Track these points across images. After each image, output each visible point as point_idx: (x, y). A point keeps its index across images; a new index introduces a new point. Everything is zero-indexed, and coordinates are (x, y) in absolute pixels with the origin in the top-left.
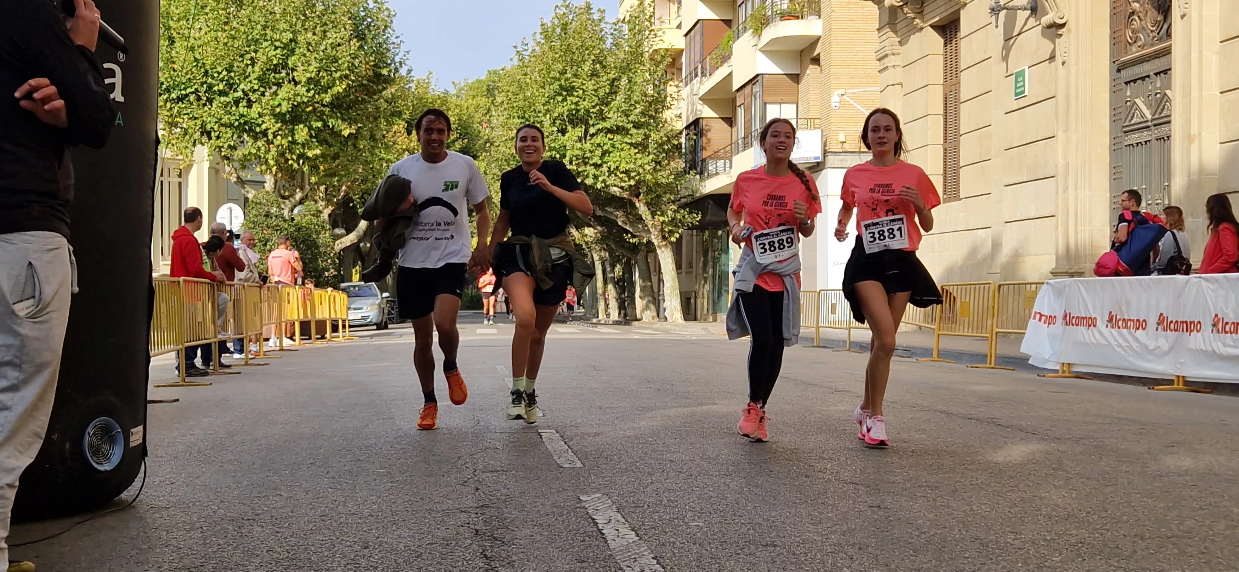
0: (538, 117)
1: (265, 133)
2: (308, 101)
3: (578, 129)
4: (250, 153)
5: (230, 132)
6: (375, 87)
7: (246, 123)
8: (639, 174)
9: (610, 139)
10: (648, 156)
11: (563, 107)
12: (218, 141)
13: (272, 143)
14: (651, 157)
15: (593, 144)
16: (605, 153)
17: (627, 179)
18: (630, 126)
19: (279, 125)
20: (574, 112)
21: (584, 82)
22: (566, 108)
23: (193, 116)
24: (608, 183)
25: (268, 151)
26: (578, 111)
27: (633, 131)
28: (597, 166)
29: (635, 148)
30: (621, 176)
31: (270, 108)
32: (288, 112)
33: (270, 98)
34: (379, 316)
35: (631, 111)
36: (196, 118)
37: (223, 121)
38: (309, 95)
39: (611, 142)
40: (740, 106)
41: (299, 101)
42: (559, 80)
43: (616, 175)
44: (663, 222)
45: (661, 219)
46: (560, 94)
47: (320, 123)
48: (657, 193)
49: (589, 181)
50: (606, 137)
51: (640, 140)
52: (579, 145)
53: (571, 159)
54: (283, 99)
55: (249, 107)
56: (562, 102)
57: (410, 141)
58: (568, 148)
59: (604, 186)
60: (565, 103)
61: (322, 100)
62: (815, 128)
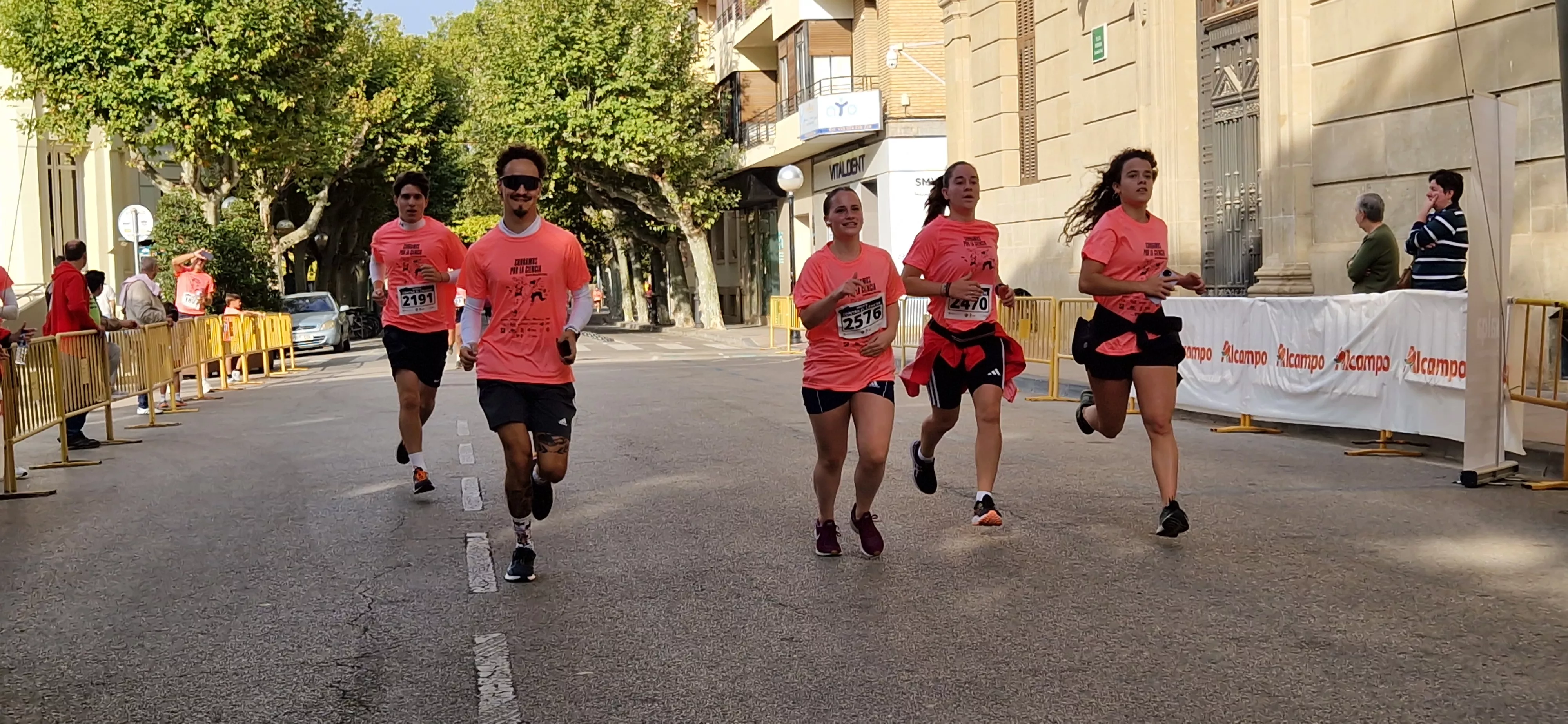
0: (531, 77)
1: (178, 110)
2: (232, 69)
3: (581, 92)
4: (160, 137)
5: (133, 110)
6: (318, 47)
7: (152, 98)
8: (660, 146)
9: (622, 103)
10: (671, 122)
11: (562, 63)
12: (118, 122)
13: (188, 123)
14: (674, 125)
15: (600, 110)
16: (618, 121)
17: (645, 153)
18: (646, 86)
19: (196, 100)
20: (575, 70)
21: (587, 32)
22: (565, 65)
23: (84, 91)
24: (621, 159)
25: (183, 133)
26: (580, 68)
27: (651, 92)
28: (607, 137)
29: (655, 114)
30: (638, 149)
31: (183, 79)
32: (207, 83)
33: (182, 66)
34: (336, 336)
35: (647, 67)
36: (88, 93)
37: (122, 97)
38: (233, 60)
39: (624, 106)
40: (782, 59)
41: (220, 69)
42: (555, 29)
43: (631, 148)
44: (694, 205)
45: (691, 201)
46: (556, 48)
47: (249, 95)
48: (685, 169)
49: (598, 157)
50: (617, 100)
51: (660, 103)
52: (583, 111)
53: (573, 129)
54: (200, 66)
55: (156, 77)
56: (560, 57)
57: (371, 108)
58: (568, 116)
59: (618, 163)
60: (564, 59)
61: (250, 66)
62: (870, 88)
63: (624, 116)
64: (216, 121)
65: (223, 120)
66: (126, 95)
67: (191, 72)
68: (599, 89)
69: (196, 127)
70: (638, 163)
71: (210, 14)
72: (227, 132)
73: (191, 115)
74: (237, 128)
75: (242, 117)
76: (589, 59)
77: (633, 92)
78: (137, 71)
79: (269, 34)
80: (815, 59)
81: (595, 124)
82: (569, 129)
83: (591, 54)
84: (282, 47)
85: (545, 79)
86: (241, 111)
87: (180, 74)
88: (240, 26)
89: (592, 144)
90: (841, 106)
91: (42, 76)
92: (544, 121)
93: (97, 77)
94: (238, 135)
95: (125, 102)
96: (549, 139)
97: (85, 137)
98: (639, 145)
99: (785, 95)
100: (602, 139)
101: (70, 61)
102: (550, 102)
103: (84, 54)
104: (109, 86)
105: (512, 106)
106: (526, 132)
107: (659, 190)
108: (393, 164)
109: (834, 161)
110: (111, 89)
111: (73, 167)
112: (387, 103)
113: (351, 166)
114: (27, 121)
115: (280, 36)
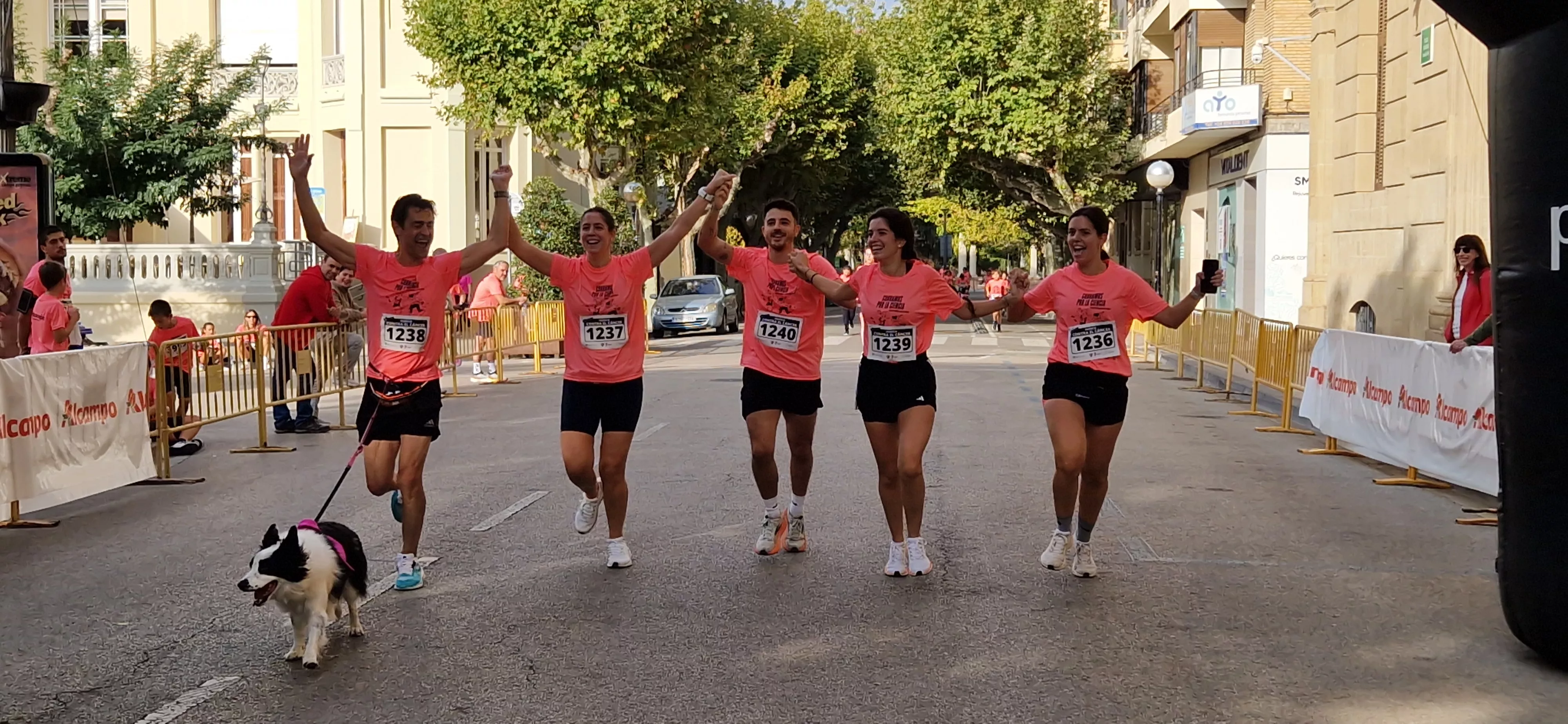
1: (569, 100)
2: (620, 60)
3: (972, 81)
4: (552, 125)
7: (546, 89)
8: (1048, 137)
9: (1014, 94)
10: (1059, 114)
11: (954, 53)
13: (578, 112)
15: (989, 100)
16: (1007, 111)
17: (1034, 144)
18: (1038, 76)
20: (967, 60)
21: (979, 22)
22: (958, 56)
24: (1008, 150)
26: (972, 58)
27: (1042, 82)
28: (995, 128)
29: (1045, 104)
30: (1026, 140)
31: (573, 71)
32: (595, 75)
33: (573, 58)
34: (719, 318)
35: (1039, 57)
36: (492, 83)
37: (520, 87)
38: (620, 52)
39: (1015, 97)
40: (1176, 49)
41: (606, 61)
42: (948, 19)
43: (1019, 139)
44: (1086, 197)
45: (1083, 193)
46: (950, 38)
47: (634, 86)
48: (1077, 160)
49: (986, 147)
50: (1009, 90)
51: (1050, 93)
52: (972, 101)
53: (961, 120)
54: (589, 58)
55: (550, 68)
56: (952, 47)
57: (784, 95)
58: (957, 106)
59: (1006, 153)
60: (956, 49)
61: (634, 58)
62: (1255, 82)
63: (1014, 106)
64: (603, 110)
65: (609, 110)
66: (522, 85)
67: (583, 64)
68: (990, 79)
69: (584, 116)
70: (1028, 154)
71: (600, 9)
72: (612, 121)
73: (580, 105)
74: (620, 118)
75: (627, 107)
76: (980, 49)
77: (1026, 82)
78: (535, 62)
79: (652, 28)
80: (1204, 51)
81: (984, 114)
82: (957, 120)
83: (982, 44)
84: (666, 39)
85: (937, 68)
86: (627, 101)
87: (569, 67)
88: (626, 20)
89: (979, 135)
90: (1219, 101)
91: (452, 66)
92: (933, 110)
93: (498, 69)
94: (622, 124)
95: (522, 92)
96: (938, 128)
97: (493, 126)
98: (1029, 135)
99: (1177, 88)
100: (991, 129)
101: (477, 52)
102: (937, 93)
103: (488, 46)
104: (510, 77)
105: (905, 95)
106: (916, 122)
107: (1051, 182)
108: (811, 149)
109: (1226, 155)
110: (511, 80)
111: (499, 150)
112: (800, 90)
113: (764, 151)
114: (446, 108)
115: (664, 29)
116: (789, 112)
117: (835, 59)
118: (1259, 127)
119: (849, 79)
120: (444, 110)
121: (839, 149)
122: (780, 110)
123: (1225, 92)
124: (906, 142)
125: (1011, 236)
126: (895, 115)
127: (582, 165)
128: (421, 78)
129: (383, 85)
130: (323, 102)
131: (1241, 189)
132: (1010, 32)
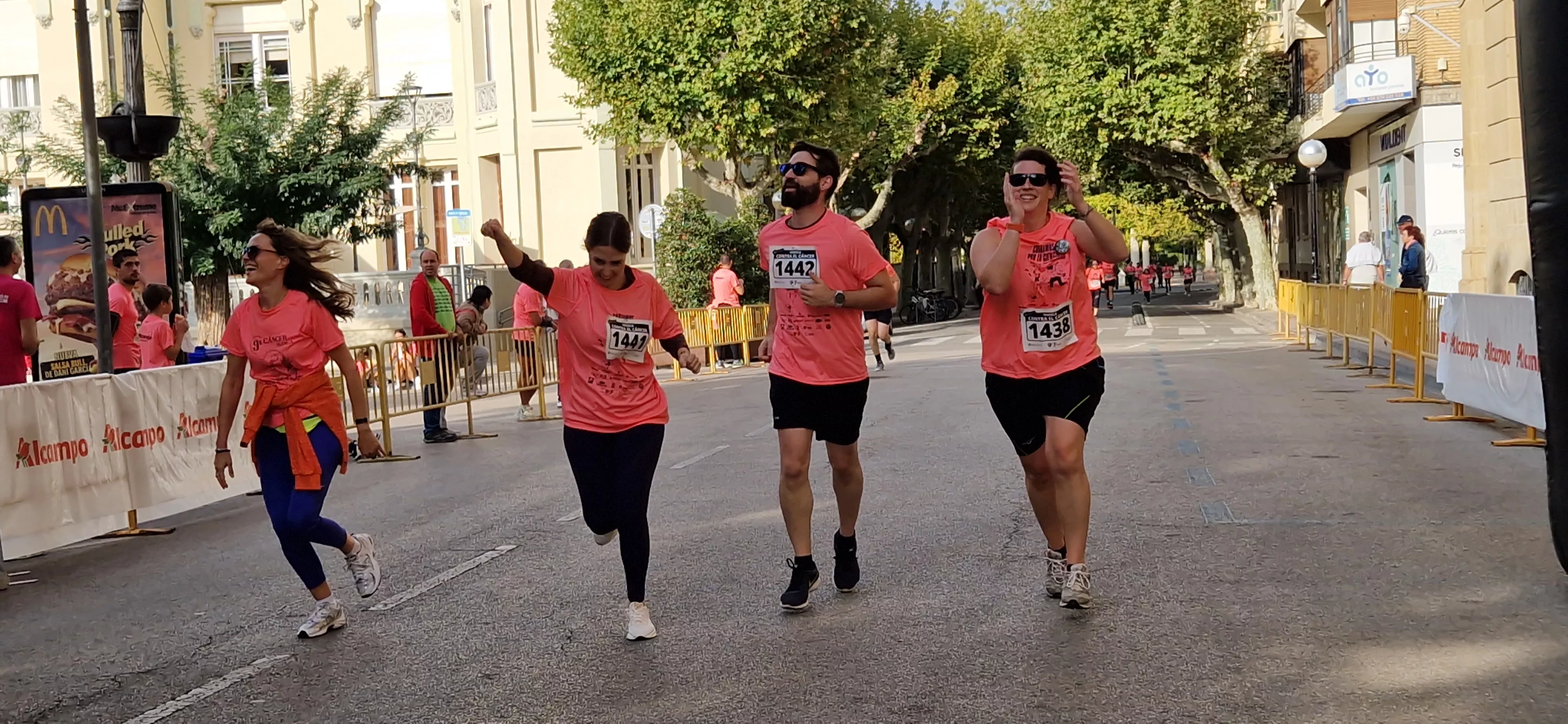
1: (709, 112)
2: (759, 70)
3: (1120, 71)
7: (687, 102)
8: (1200, 123)
9: (1163, 81)
10: (1211, 98)
11: (1099, 43)
13: (719, 123)
15: (1137, 89)
16: (1157, 99)
17: (1186, 130)
18: (1187, 61)
20: (1113, 49)
22: (1103, 45)
23: (629, 97)
24: (1159, 138)
25: (716, 134)
26: (1118, 47)
27: (1192, 68)
28: (1145, 116)
29: (1195, 89)
30: (1178, 127)
31: (712, 83)
32: (734, 85)
33: (712, 70)
36: (635, 99)
37: (661, 102)
38: (758, 61)
39: (1165, 84)
41: (746, 70)
42: (1092, 9)
43: (1170, 126)
44: (1243, 182)
45: (1240, 178)
46: (1094, 28)
47: (773, 95)
48: (1232, 145)
49: (1137, 136)
50: (1157, 78)
51: (1200, 79)
52: (1120, 91)
53: (1110, 110)
54: (727, 69)
55: (690, 81)
56: (1098, 37)
57: (933, 96)
58: (1104, 96)
59: (1158, 141)
60: (1102, 38)
61: (773, 67)
62: (1408, 53)
63: (1163, 94)
64: (744, 120)
65: (750, 119)
66: (664, 99)
67: (722, 75)
68: (1138, 67)
69: (726, 127)
70: (1182, 141)
71: (737, 19)
72: (753, 130)
73: (721, 116)
74: (763, 127)
75: (768, 116)
76: (1125, 37)
77: (1175, 68)
78: (676, 77)
79: (789, 35)
80: (1355, 25)
81: (1133, 103)
83: (1128, 33)
84: (803, 46)
85: (1082, 59)
86: (768, 109)
87: (708, 79)
88: (763, 29)
89: (1129, 124)
90: (1371, 75)
91: (596, 85)
92: (1080, 102)
93: (640, 85)
94: (763, 133)
95: (665, 106)
96: (1087, 120)
97: (638, 141)
98: (1180, 122)
99: (1331, 65)
100: (1142, 118)
101: (619, 70)
102: (1084, 84)
103: (629, 63)
104: (651, 92)
105: (1052, 89)
106: (1065, 115)
107: (1207, 168)
108: (964, 150)
109: (1384, 130)
110: (653, 95)
111: (650, 167)
112: (949, 90)
113: (915, 154)
114: (593, 126)
115: (801, 36)
116: (939, 113)
117: (984, 58)
118: (1413, 99)
119: (1000, 77)
120: (591, 130)
121: (992, 148)
122: (930, 111)
123: (1376, 65)
124: (1055, 135)
125: (1184, 229)
126: (1042, 109)
127: (728, 177)
128: (568, 99)
129: (534, 109)
130: (477, 129)
131: (1401, 162)
132: (1156, 18)
